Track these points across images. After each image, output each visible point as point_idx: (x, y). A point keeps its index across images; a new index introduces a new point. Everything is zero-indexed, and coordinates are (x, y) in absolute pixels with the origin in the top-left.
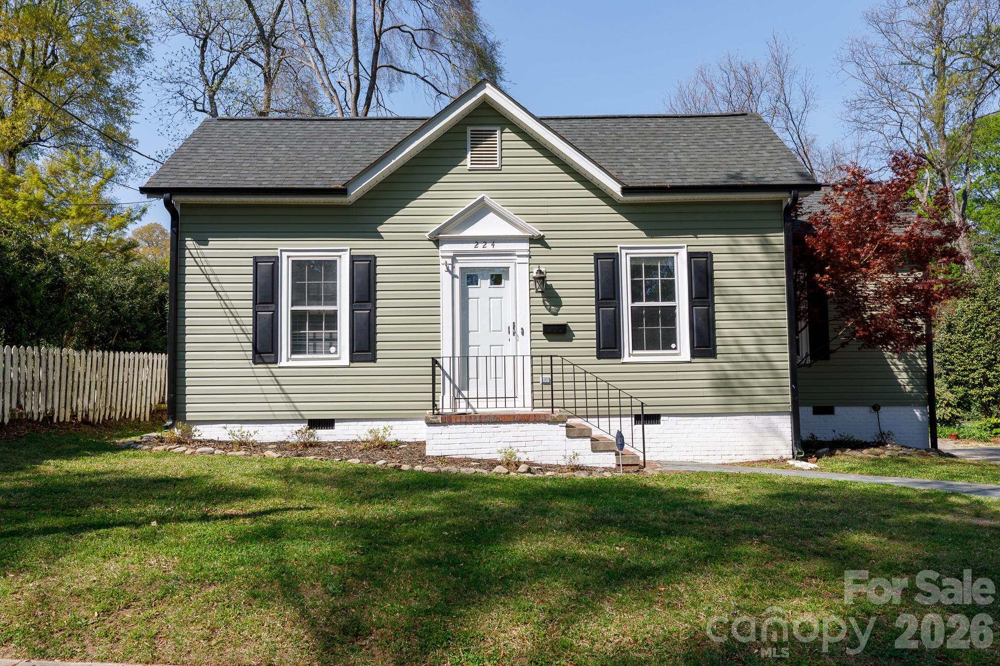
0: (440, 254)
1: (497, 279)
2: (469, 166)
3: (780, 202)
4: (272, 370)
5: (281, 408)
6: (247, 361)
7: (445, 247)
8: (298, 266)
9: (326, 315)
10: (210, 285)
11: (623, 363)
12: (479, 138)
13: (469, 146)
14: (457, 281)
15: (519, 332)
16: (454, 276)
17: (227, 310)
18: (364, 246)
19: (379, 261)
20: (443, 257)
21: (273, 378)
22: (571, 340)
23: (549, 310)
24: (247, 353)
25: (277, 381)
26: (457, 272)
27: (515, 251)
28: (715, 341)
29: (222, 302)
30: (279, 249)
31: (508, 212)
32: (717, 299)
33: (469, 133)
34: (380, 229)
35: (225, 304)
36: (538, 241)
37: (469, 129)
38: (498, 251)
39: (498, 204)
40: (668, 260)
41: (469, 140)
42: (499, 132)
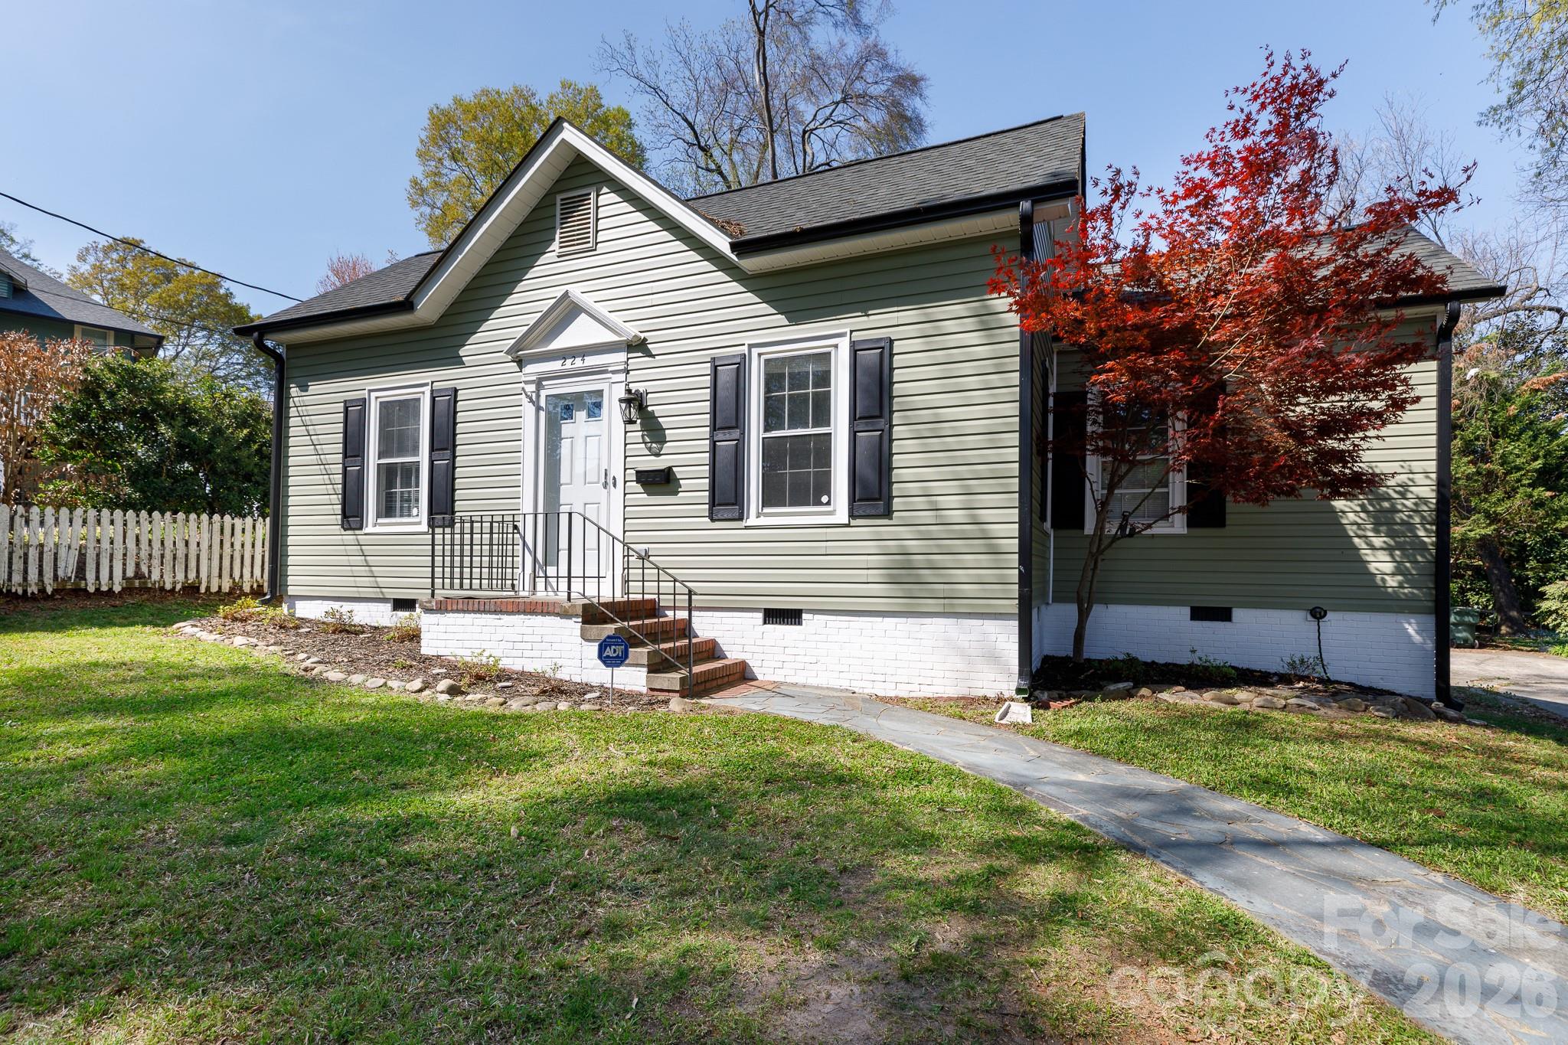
0: (523, 379)
1: (595, 410)
2: (557, 251)
4: (359, 537)
5: (368, 584)
6: (337, 527)
7: (529, 369)
8: (385, 407)
9: (412, 468)
10: (309, 438)
11: (746, 528)
12: (572, 206)
13: (558, 223)
14: (542, 414)
15: (611, 482)
16: (538, 409)
17: (322, 467)
18: (442, 377)
19: (460, 395)
20: (527, 382)
21: (359, 547)
22: (676, 493)
23: (650, 449)
24: (337, 517)
25: (362, 550)
26: (543, 404)
27: (609, 365)
28: (890, 490)
29: (318, 457)
30: (368, 388)
31: (602, 309)
32: (897, 418)
33: (559, 202)
34: (462, 353)
35: (321, 459)
36: (639, 346)
37: (559, 197)
38: (592, 367)
39: (587, 300)
40: (825, 358)
41: (558, 213)
42: (593, 195)
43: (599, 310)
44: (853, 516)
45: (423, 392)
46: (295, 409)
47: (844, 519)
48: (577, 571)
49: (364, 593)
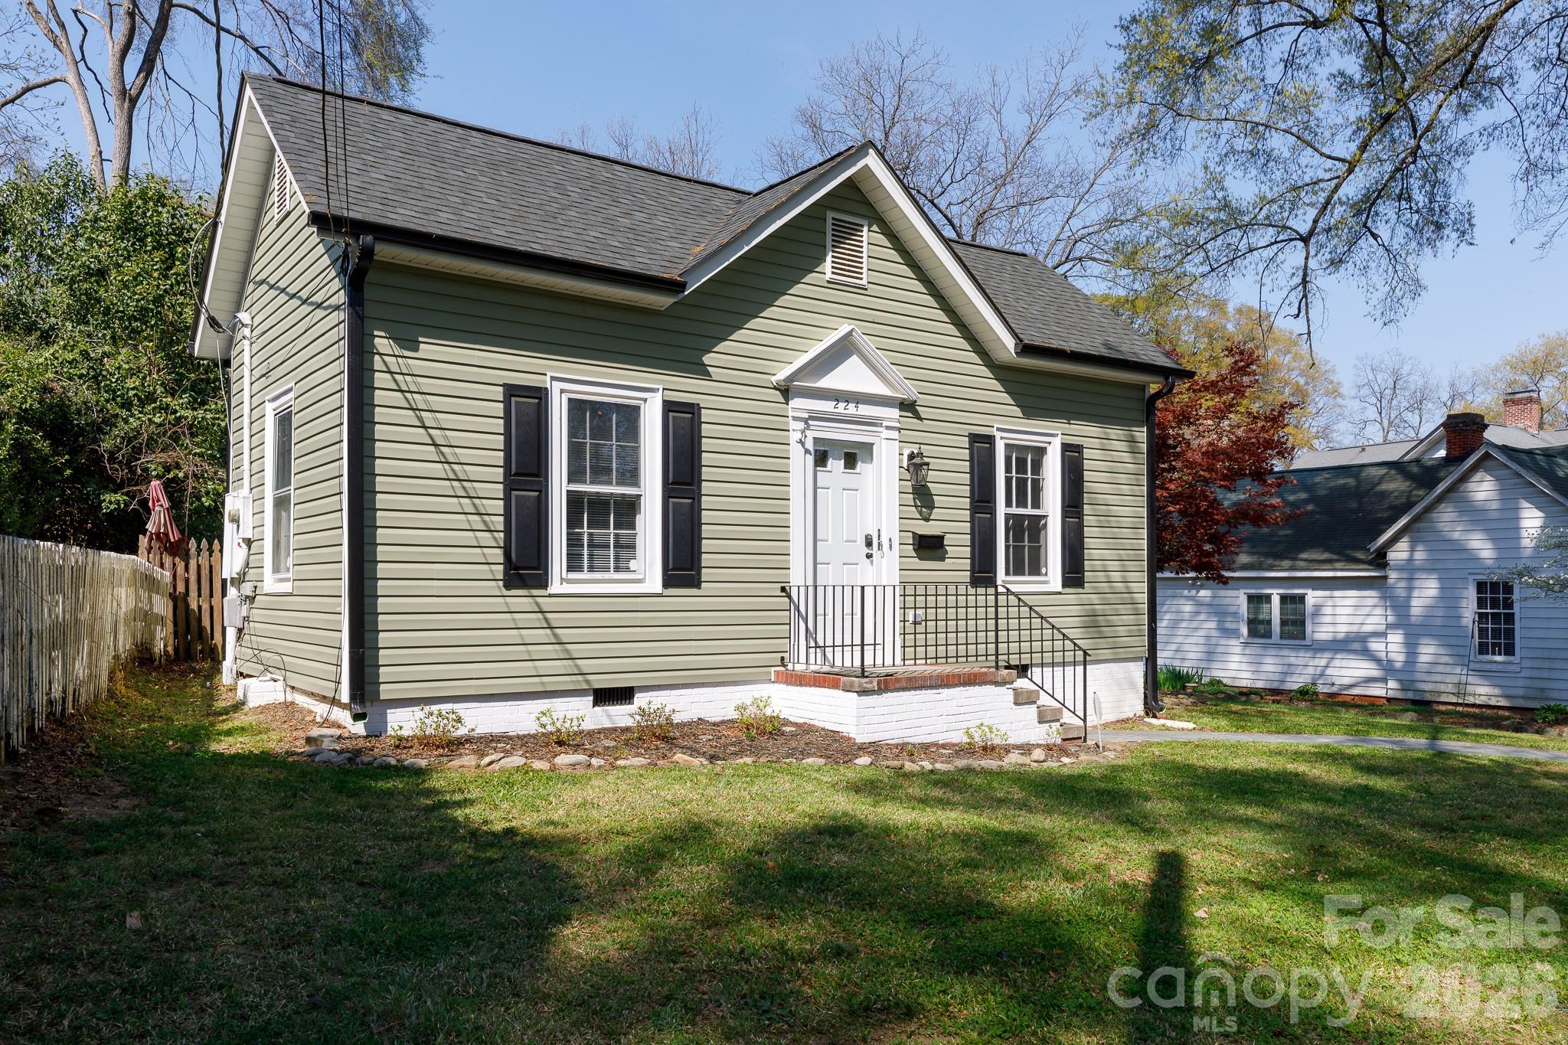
0: (790, 414)
1: (851, 461)
2: (829, 276)
3: (1143, 388)
4: (539, 600)
5: (554, 670)
6: (493, 583)
7: (797, 403)
8: (577, 408)
9: (615, 502)
10: (422, 431)
11: (997, 593)
12: (842, 233)
13: (829, 243)
14: (809, 460)
15: (886, 544)
16: (806, 451)
17: (456, 484)
18: (685, 387)
19: (705, 415)
20: (795, 419)
21: (539, 615)
22: (943, 559)
23: (920, 513)
24: (494, 567)
25: (546, 620)
26: (810, 445)
27: (882, 419)
28: (1083, 565)
29: (446, 466)
30: (549, 374)
32: (1087, 509)
33: (829, 222)
34: (707, 359)
35: (453, 471)
36: (908, 406)
37: (830, 215)
38: (863, 416)
39: (868, 344)
40: (1040, 452)
41: (829, 232)
42: (865, 229)
43: (883, 359)
44: (1064, 586)
45: (645, 400)
46: (388, 376)
47: (1059, 588)
48: (868, 639)
49: (552, 684)
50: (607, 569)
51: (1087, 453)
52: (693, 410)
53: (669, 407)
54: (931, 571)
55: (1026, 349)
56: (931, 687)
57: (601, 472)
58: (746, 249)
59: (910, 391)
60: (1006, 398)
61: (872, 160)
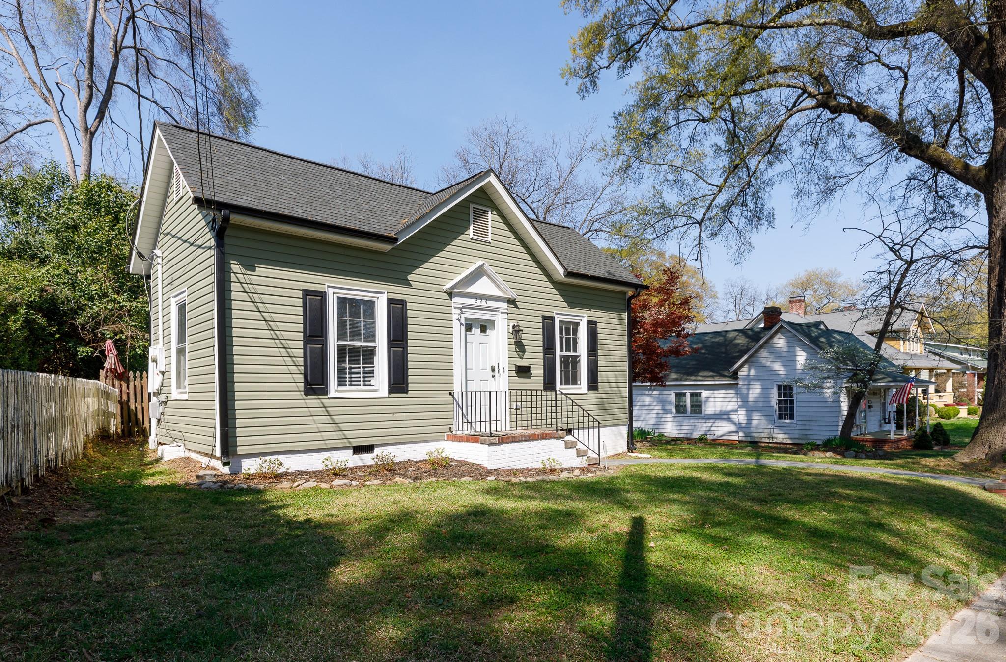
0: (453, 305)
1: (483, 329)
2: (471, 236)
3: (625, 294)
4: (323, 401)
5: (332, 437)
6: (298, 393)
7: (455, 300)
8: (342, 302)
9: (363, 350)
10: (258, 313)
11: (556, 394)
12: (477, 214)
13: (471, 220)
14: (463, 328)
15: (502, 370)
16: (461, 324)
17: (277, 341)
18: (399, 291)
19: (409, 306)
20: (455, 308)
21: (323, 409)
22: (530, 378)
23: (519, 355)
24: (298, 384)
25: (327, 411)
26: (463, 321)
27: (499, 308)
28: (598, 380)
29: (272, 332)
30: (327, 284)
31: (496, 278)
32: (599, 353)
33: (471, 209)
34: (410, 277)
35: (276, 334)
36: (512, 302)
37: (472, 205)
38: (489, 307)
39: (491, 270)
40: (577, 324)
41: (471, 214)
42: (490, 213)
43: (499, 278)
44: (589, 390)
45: (378, 298)
46: (239, 284)
47: (586, 391)
48: (493, 418)
49: (331, 444)
50: (359, 385)
51: (599, 325)
52: (403, 303)
53: (390, 302)
54: (524, 383)
55: (569, 274)
56: (525, 441)
57: (355, 335)
58: (429, 221)
59: (513, 294)
60: (560, 298)
61: (492, 178)
